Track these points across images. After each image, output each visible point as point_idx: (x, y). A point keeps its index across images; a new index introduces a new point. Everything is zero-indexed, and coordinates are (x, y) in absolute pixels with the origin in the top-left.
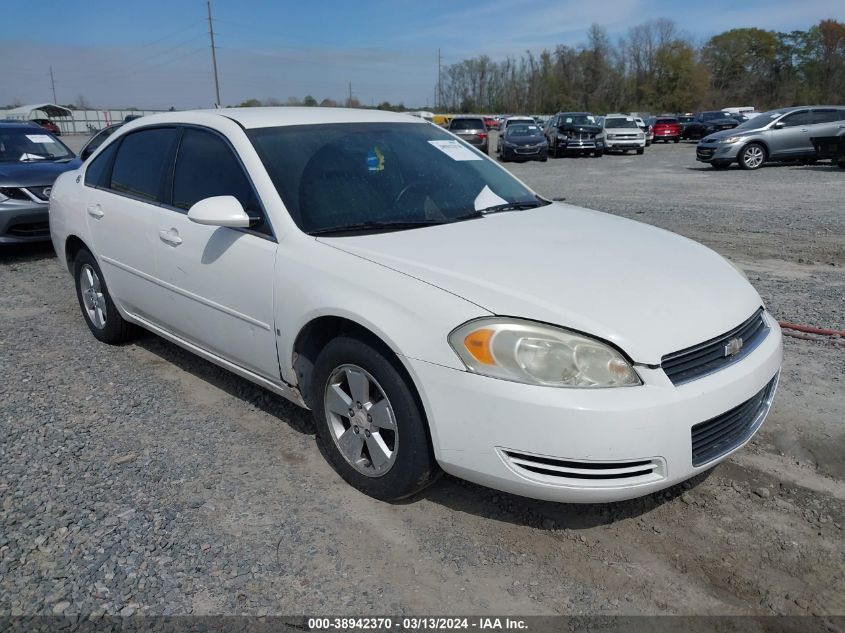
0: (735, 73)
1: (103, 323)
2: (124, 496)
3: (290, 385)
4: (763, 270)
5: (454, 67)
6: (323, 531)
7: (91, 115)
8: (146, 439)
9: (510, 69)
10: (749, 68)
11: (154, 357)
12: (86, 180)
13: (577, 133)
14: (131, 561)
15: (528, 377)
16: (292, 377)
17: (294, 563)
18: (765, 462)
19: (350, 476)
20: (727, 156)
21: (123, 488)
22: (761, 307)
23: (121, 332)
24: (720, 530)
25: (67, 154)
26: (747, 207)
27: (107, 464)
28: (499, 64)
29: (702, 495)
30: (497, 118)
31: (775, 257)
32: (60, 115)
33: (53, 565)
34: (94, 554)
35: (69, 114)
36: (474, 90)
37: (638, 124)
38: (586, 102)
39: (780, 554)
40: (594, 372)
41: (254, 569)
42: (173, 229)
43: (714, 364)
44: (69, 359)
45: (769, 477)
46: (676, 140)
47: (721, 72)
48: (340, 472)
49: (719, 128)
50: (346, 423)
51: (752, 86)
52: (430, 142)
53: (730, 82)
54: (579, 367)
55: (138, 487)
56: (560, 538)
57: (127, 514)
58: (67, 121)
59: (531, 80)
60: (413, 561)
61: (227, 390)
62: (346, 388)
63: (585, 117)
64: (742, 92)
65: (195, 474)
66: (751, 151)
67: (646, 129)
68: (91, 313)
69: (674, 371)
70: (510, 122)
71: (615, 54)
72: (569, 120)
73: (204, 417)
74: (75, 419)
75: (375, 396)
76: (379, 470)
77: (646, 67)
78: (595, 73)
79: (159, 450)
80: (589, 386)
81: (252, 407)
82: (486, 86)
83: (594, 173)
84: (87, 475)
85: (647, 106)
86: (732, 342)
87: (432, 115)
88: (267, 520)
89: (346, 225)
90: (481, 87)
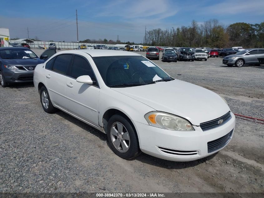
0: (237, 36)
1: (47, 107)
2: (56, 155)
3: (101, 127)
4: (238, 99)
5: (150, 31)
6: (109, 166)
7: (40, 43)
8: (61, 140)
9: (167, 33)
10: (241, 35)
11: (61, 117)
12: (46, 67)
13: (187, 54)
14: (59, 171)
15: (165, 127)
16: (102, 125)
17: (101, 174)
18: (230, 154)
19: (116, 152)
20: (232, 63)
21: (55, 152)
22: (230, 111)
23: (52, 110)
24: (215, 171)
25: (36, 57)
26: (236, 79)
27: (51, 146)
28: (164, 31)
29: (211, 162)
30: (162, 48)
31: (242, 95)
32: (30, 43)
33: (39, 171)
34: (49, 169)
35: (33, 42)
36: (156, 39)
37: (206, 51)
38: (190, 44)
39: (230, 178)
40: (182, 127)
41: (91, 175)
42: (71, 83)
43: (215, 126)
44: (38, 117)
45: (231, 158)
46: (217, 57)
47: (232, 36)
48: (113, 151)
49: (231, 53)
50: (116, 138)
51: (242, 40)
52: (142, 61)
53: (235, 39)
54: (178, 125)
55: (59, 153)
56: (172, 171)
57: (57, 159)
58: (32, 44)
59: (173, 37)
60: (133, 175)
61: (82, 128)
62: (116, 128)
63: (189, 49)
64: (239, 42)
65: (74, 150)
66: (239, 62)
67: (208, 53)
68: (44, 104)
69: (203, 127)
70: (166, 50)
71: (200, 29)
72: (184, 50)
73: (76, 135)
74: (41, 134)
75: (124, 131)
76: (124, 151)
77: (209, 33)
78: (193, 35)
79: (65, 143)
80: (180, 130)
81: (89, 132)
82: (159, 38)
83: (191, 66)
84: (46, 149)
85: (209, 45)
86: (220, 120)
87: (142, 46)
88: (94, 163)
89: (118, 84)
90: (158, 38)
